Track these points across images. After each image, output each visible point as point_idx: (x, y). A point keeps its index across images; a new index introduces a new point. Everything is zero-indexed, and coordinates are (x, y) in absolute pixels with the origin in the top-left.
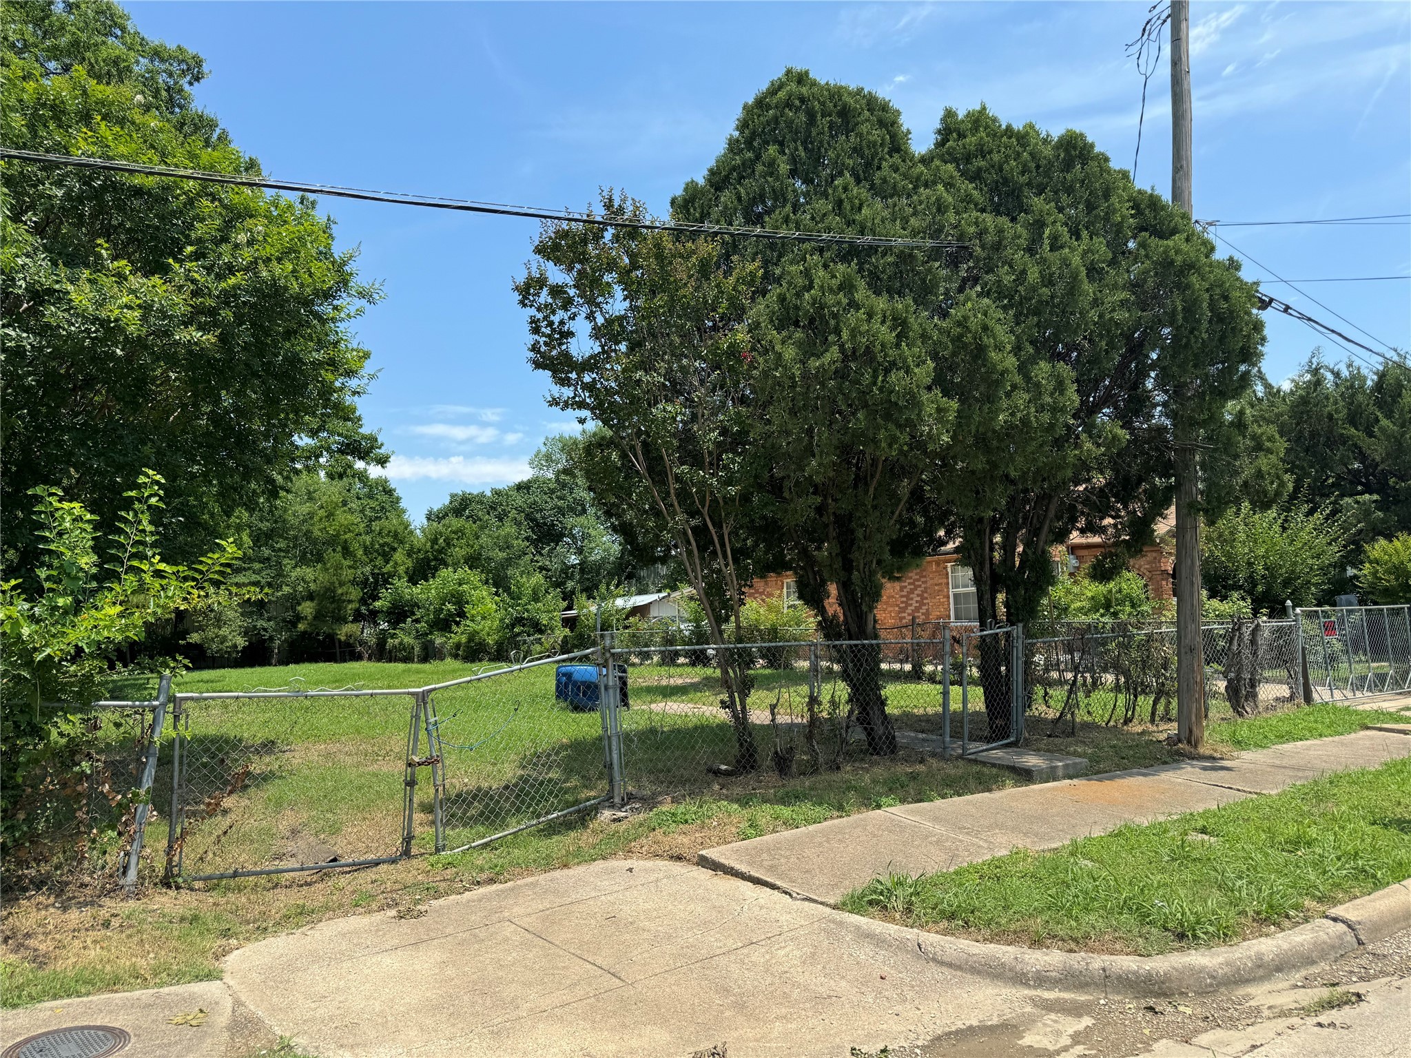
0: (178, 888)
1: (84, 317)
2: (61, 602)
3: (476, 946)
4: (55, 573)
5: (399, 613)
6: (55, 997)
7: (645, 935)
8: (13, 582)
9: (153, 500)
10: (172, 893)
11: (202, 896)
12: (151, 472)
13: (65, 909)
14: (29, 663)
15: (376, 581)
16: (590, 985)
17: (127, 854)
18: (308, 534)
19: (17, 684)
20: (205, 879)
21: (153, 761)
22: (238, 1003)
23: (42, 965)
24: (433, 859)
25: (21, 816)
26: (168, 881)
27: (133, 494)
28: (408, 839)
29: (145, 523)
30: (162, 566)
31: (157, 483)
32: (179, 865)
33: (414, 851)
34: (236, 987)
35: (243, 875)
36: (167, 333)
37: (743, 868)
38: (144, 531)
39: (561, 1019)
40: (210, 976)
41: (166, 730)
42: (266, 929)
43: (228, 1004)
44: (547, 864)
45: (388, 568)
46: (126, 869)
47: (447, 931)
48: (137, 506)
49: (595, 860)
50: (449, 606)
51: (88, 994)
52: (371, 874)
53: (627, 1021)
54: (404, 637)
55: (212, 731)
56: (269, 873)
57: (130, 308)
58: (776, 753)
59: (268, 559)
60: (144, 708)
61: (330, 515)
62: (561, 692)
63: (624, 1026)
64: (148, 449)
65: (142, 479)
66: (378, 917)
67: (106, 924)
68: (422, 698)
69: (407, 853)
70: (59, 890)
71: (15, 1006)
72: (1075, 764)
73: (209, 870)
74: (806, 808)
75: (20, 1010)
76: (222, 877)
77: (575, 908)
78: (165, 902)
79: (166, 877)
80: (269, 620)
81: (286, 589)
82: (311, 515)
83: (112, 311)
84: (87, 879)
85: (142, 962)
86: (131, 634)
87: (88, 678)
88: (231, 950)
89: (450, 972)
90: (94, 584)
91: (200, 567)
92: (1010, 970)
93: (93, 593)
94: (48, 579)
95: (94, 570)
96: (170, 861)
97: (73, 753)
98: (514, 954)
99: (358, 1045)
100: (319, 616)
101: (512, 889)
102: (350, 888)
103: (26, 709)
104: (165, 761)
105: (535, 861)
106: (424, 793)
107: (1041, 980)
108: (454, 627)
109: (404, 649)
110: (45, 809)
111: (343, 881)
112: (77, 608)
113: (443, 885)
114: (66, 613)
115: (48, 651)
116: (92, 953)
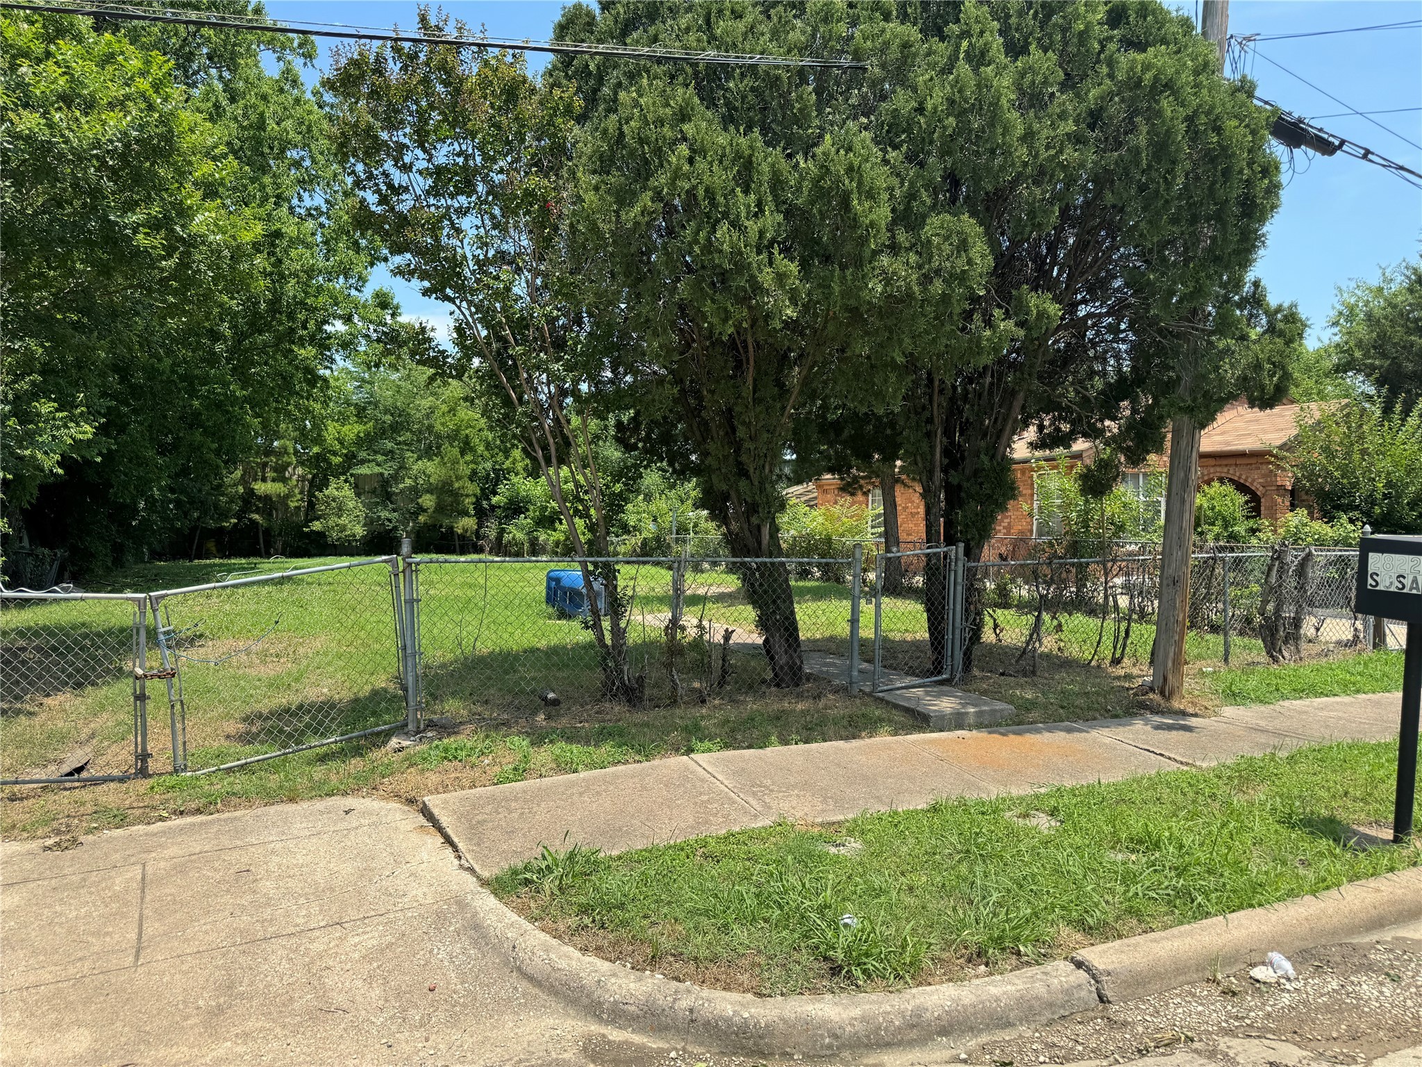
3: (66, 894)
16: (96, 961)
18: (430, 428)
44: (274, 796)
45: (508, 464)
50: (554, 504)
59: (391, 451)
61: (452, 411)
62: (551, 599)
66: (33, 845)
69: (143, 773)
81: (408, 482)
82: (432, 410)
92: (588, 996)
98: (85, 909)
100: (440, 508)
105: (258, 793)
107: (617, 1015)
108: (557, 524)
109: (516, 545)
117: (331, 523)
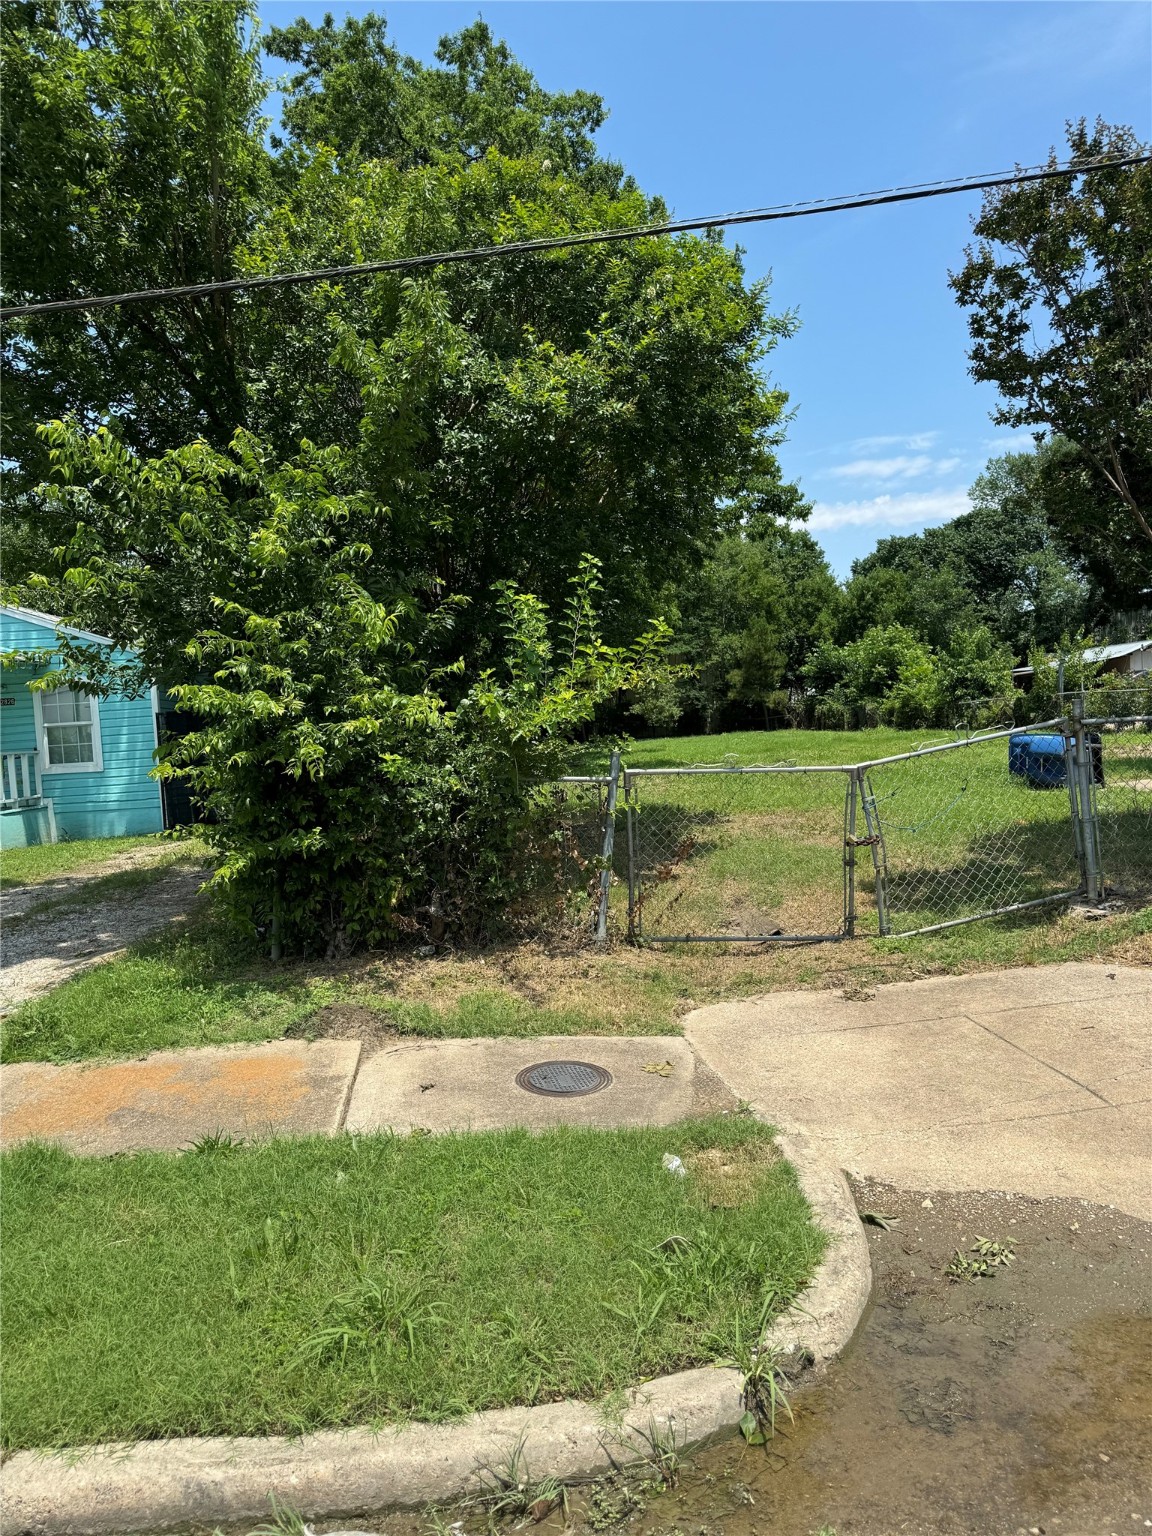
0: (640, 946)
1: (520, 407)
2: (526, 687)
3: (931, 1039)
4: (519, 661)
5: (827, 677)
6: (551, 1033)
7: (1133, 1053)
8: (489, 671)
9: (593, 585)
10: (636, 951)
11: (661, 956)
12: (589, 556)
13: (552, 957)
14: (507, 743)
15: (801, 644)
16: (1065, 1100)
17: (597, 913)
18: (732, 600)
19: (500, 761)
20: (664, 940)
21: (610, 831)
22: (699, 1061)
23: (539, 1004)
24: (878, 941)
25: (513, 875)
26: (631, 940)
27: (575, 579)
28: (851, 919)
29: (587, 608)
30: (604, 649)
31: (595, 566)
32: (640, 925)
33: (857, 931)
34: (697, 1046)
35: (695, 939)
36: (592, 410)
38: (586, 616)
39: (1030, 1132)
40: (674, 1031)
41: (619, 802)
42: (718, 993)
43: (690, 1059)
44: (1008, 960)
45: (813, 630)
46: (597, 925)
47: (898, 1019)
48: (580, 591)
49: (1065, 961)
50: (880, 668)
51: (576, 1034)
52: (814, 951)
53: (1111, 1147)
54: (833, 703)
55: (658, 800)
56: (718, 940)
57: (557, 389)
59: (696, 629)
60: (599, 782)
61: (753, 578)
63: (1109, 1152)
64: (583, 533)
65: (582, 565)
66: (824, 995)
67: (585, 974)
68: (857, 776)
69: (849, 933)
70: (547, 939)
71: (523, 1036)
73: (665, 933)
75: (526, 1040)
76: (676, 940)
77: (1043, 1012)
78: (629, 957)
79: (629, 936)
80: (701, 689)
81: (715, 658)
82: (735, 580)
84: (567, 933)
85: (615, 1011)
86: (583, 714)
87: (553, 755)
88: (689, 1010)
89: (903, 1062)
90: (551, 669)
91: (636, 648)
93: (551, 677)
94: (515, 666)
95: (550, 656)
96: (632, 922)
97: (547, 822)
98: (973, 1054)
99: (813, 1121)
100: (747, 683)
101: (968, 983)
102: (795, 963)
103: (508, 783)
104: (620, 827)
105: (993, 955)
106: (865, 871)
108: (886, 692)
109: (834, 716)
110: (530, 870)
111: (787, 954)
112: (538, 693)
113: (889, 969)
114: (531, 697)
115: (521, 732)
116: (577, 998)
117: (650, 705)
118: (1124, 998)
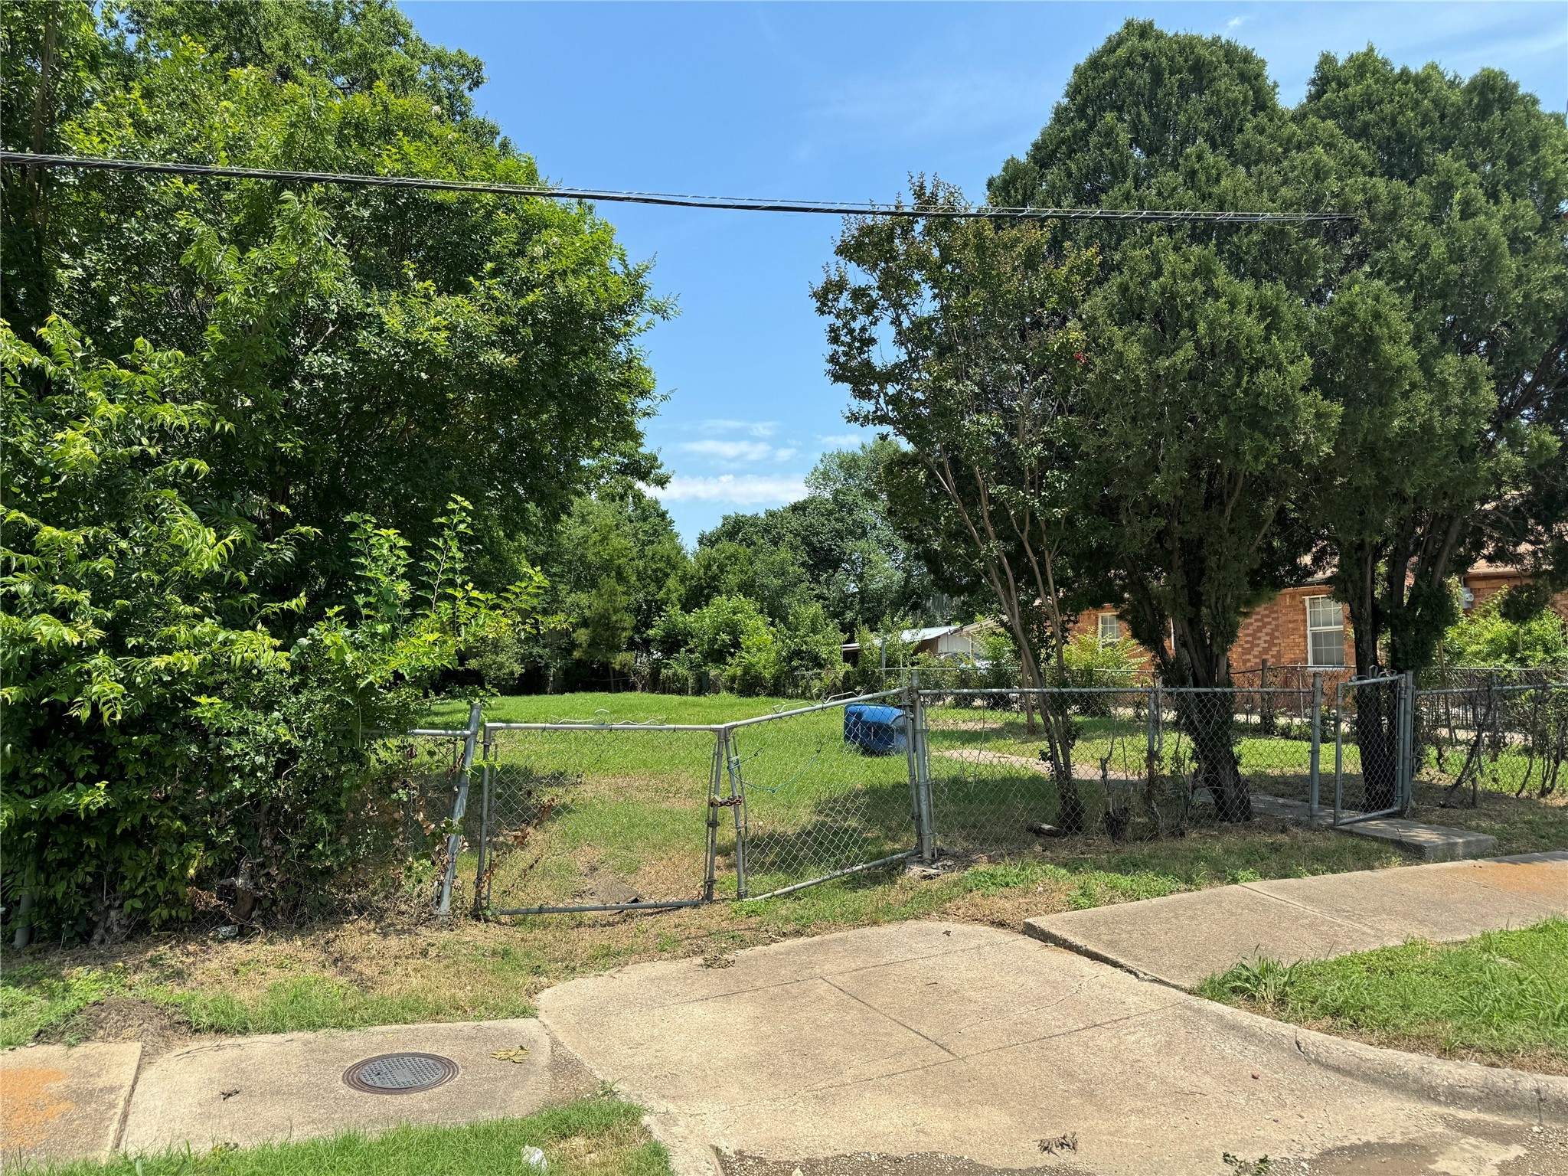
0: (487, 921)
1: (395, 340)
2: (380, 629)
3: (790, 1003)
4: (372, 600)
5: (672, 643)
6: (384, 1022)
7: (972, 1006)
8: (337, 609)
9: (462, 527)
10: (482, 925)
11: (511, 931)
12: (459, 498)
13: (385, 935)
14: (352, 689)
15: (650, 608)
16: (917, 1055)
17: (441, 884)
18: (582, 558)
19: (340, 710)
20: (512, 913)
21: (464, 791)
22: (555, 1043)
23: (366, 989)
24: (736, 905)
25: (345, 841)
26: (477, 913)
27: (443, 520)
28: (710, 883)
29: (454, 550)
30: (475, 594)
31: (464, 509)
32: (487, 898)
33: (716, 896)
34: (552, 1027)
35: (549, 911)
36: (471, 355)
37: (1078, 941)
38: (453, 558)
39: (889, 1090)
40: (526, 1013)
41: (476, 758)
42: (574, 969)
43: (546, 1043)
44: (856, 919)
45: (661, 595)
46: (440, 897)
47: (758, 984)
48: (447, 532)
49: (906, 919)
50: (724, 636)
51: (413, 1022)
52: (673, 918)
53: (961, 1098)
54: (678, 667)
55: (520, 762)
56: (572, 910)
57: (436, 329)
58: (1108, 813)
60: (455, 736)
61: (604, 539)
62: (850, 734)
63: (958, 1103)
64: (453, 474)
65: (451, 506)
66: (684, 964)
67: (424, 953)
68: (724, 736)
69: (708, 898)
70: (379, 915)
71: (350, 1028)
72: (1479, 841)
73: (515, 905)
74: (1147, 878)
75: (354, 1032)
76: (528, 912)
77: (890, 970)
78: (474, 933)
79: (476, 909)
80: (545, 647)
82: (585, 539)
83: (421, 334)
84: (404, 907)
85: (460, 994)
86: (445, 662)
87: (406, 705)
88: (543, 988)
89: (765, 1028)
90: (407, 612)
91: (508, 595)
92: (1414, 1081)
93: (407, 621)
94: (367, 605)
95: (407, 597)
96: (478, 894)
97: (390, 780)
98: (831, 1015)
99: (680, 1097)
100: (593, 644)
101: (821, 944)
102: (653, 931)
103: (348, 735)
104: (476, 789)
105: (842, 915)
106: (727, 834)
107: (1455, 1096)
108: (729, 659)
109: (678, 680)
110: (365, 835)
111: (646, 923)
112: (393, 635)
113: (748, 933)
114: (384, 640)
115: (371, 678)
116: (415, 981)
117: (488, 661)
118: (960, 953)
